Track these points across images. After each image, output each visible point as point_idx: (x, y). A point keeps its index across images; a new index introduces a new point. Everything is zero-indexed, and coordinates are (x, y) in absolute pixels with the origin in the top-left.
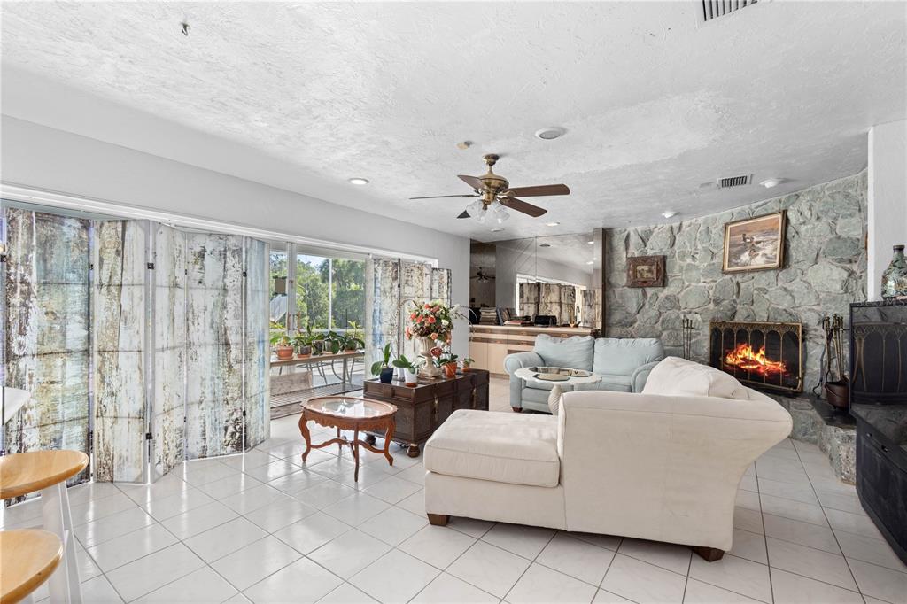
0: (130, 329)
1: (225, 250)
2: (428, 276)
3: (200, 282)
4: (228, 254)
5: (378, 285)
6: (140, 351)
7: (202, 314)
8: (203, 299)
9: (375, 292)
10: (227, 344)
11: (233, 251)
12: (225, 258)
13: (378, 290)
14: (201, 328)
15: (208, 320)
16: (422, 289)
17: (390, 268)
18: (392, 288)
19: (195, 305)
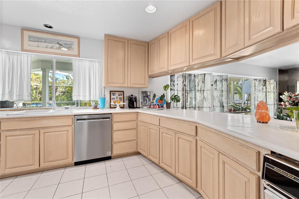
0: (207, 102)
1: (222, 80)
2: (273, 84)
3: (216, 89)
4: (223, 81)
5: (256, 88)
6: (210, 108)
7: (216, 98)
8: (217, 94)
9: (255, 90)
10: (223, 106)
11: (224, 80)
12: (222, 82)
13: (256, 90)
14: (216, 102)
15: (218, 100)
16: (270, 89)
17: (262, 82)
18: (263, 89)
19: (215, 96)
